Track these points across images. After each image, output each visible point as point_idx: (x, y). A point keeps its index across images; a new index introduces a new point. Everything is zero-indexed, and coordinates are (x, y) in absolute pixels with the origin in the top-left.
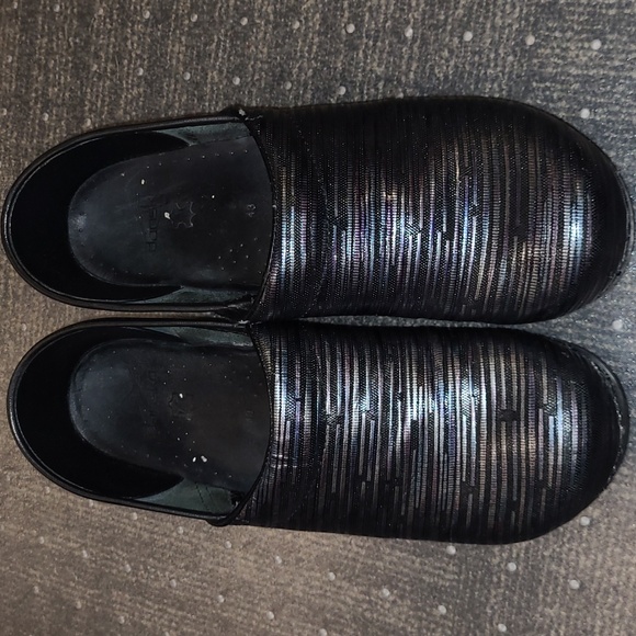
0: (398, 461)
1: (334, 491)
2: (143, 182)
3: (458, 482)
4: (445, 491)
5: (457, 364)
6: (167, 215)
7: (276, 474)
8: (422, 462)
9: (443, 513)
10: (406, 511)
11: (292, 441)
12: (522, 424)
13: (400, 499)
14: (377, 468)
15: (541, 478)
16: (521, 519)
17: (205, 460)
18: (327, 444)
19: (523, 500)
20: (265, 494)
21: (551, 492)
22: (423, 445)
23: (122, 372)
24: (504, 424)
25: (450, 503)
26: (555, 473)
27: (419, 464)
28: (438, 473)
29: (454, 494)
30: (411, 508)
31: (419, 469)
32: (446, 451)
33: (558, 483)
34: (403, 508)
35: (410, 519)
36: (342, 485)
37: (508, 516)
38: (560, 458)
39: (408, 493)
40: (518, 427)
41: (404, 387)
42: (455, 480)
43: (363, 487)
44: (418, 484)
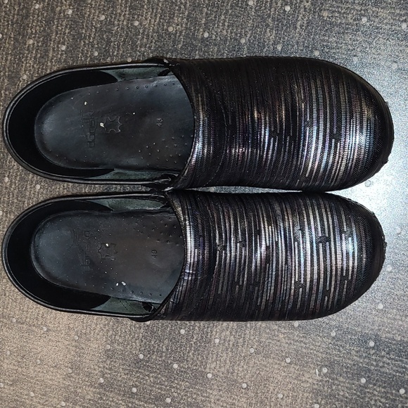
0: (258, 271)
1: (219, 292)
2: (86, 103)
3: (293, 282)
4: (285, 288)
5: (289, 212)
6: (102, 125)
7: (187, 283)
8: (272, 271)
9: (283, 301)
10: (261, 302)
11: (198, 261)
12: (332, 243)
13: (258, 295)
14: (246, 276)
15: (344, 275)
16: (331, 300)
17: (124, 284)
18: (217, 263)
19: (332, 289)
20: (179, 297)
21: (350, 282)
22: (272, 260)
23: (66, 233)
24: (321, 245)
25: (288, 295)
26: (353, 271)
27: (270, 272)
28: (282, 277)
29: (290, 289)
30: (264, 300)
31: (270, 276)
32: (286, 263)
33: (355, 277)
34: (259, 300)
35: (263, 307)
36: (225, 288)
37: (323, 300)
38: (356, 261)
39: (263, 291)
40: (330, 245)
41: (260, 227)
42: (291, 281)
43: (237, 289)
44: (269, 285)
